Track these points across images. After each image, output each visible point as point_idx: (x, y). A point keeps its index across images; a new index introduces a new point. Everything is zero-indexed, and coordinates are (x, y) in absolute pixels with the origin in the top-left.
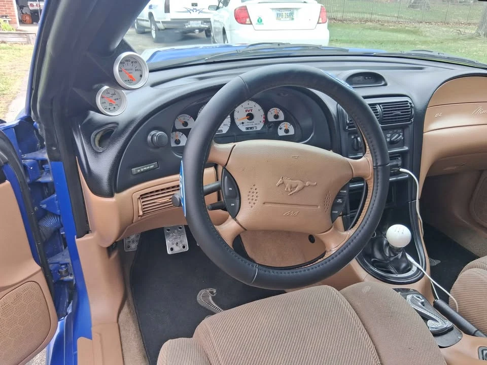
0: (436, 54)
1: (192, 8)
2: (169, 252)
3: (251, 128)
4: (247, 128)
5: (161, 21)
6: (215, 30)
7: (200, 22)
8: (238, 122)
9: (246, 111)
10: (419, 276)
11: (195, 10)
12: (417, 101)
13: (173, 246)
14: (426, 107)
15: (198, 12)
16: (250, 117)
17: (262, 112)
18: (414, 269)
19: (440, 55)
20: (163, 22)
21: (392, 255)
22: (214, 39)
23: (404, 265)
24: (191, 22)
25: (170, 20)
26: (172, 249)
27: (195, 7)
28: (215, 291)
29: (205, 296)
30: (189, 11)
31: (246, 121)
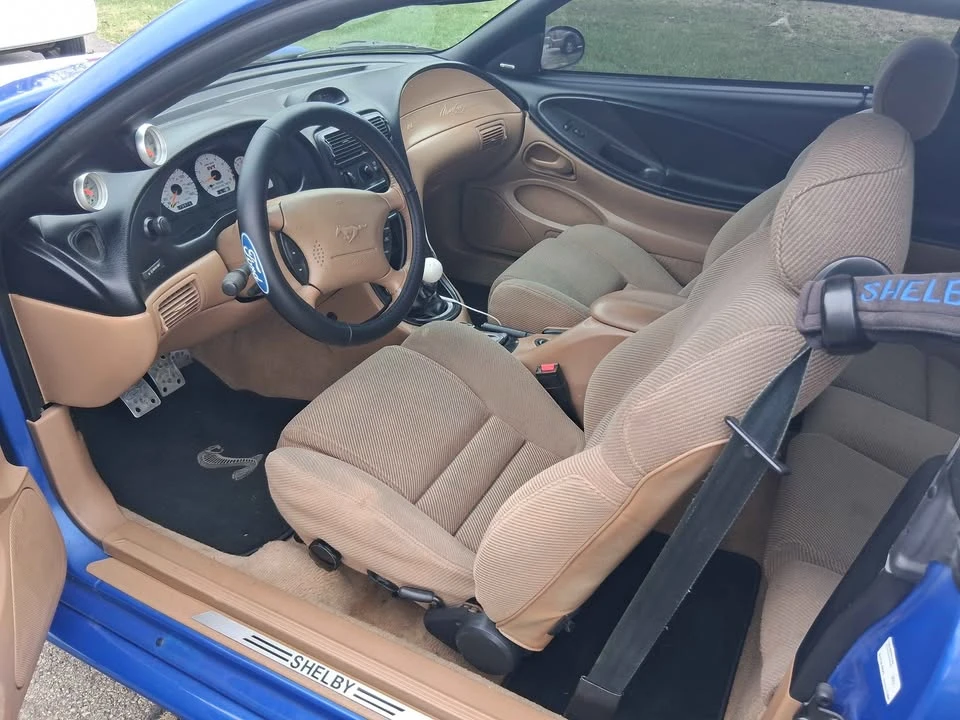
0: (369, 44)
2: (136, 415)
3: (223, 190)
4: (219, 192)
8: (205, 186)
9: (208, 169)
10: (457, 310)
12: (387, 112)
13: (137, 405)
14: (398, 118)
16: (216, 175)
17: (226, 166)
18: (450, 305)
19: (376, 44)
21: (429, 294)
23: (439, 305)
26: (138, 410)
28: (219, 447)
29: (209, 458)
31: (214, 182)
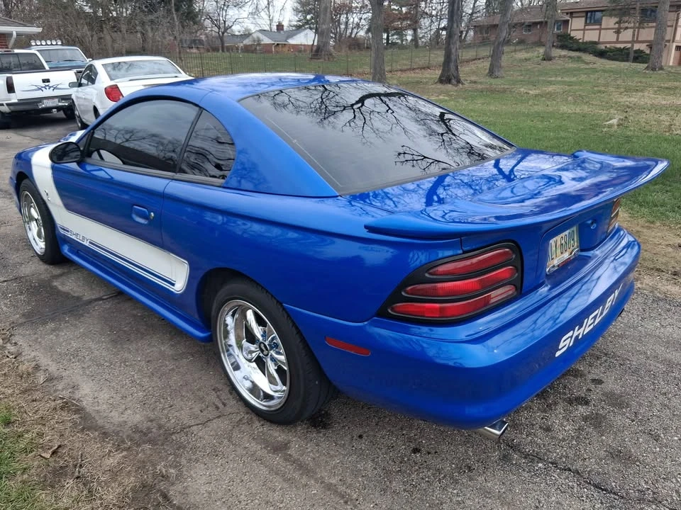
1: (43, 85)
5: (4, 103)
6: (80, 108)
7: (57, 100)
11: (47, 87)
15: (52, 88)
20: (8, 105)
22: (81, 119)
24: (45, 101)
25: (16, 101)
27: (47, 84)
30: (40, 89)
